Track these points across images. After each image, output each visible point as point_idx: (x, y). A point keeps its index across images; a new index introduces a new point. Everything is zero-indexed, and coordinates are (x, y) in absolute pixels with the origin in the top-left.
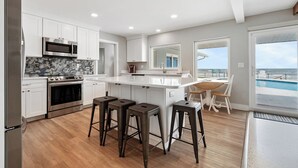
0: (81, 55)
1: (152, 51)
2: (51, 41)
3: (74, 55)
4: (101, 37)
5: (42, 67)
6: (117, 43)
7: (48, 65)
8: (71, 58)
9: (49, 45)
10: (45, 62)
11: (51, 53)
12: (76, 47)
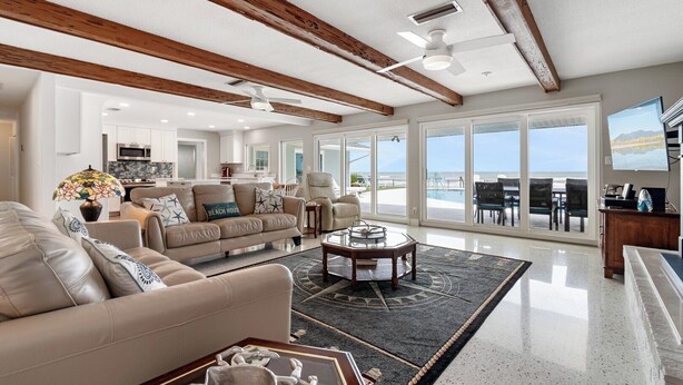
0: (154, 158)
1: (247, 150)
2: (127, 146)
3: (147, 159)
4: (178, 136)
5: (116, 170)
6: (205, 141)
7: (122, 168)
8: (146, 161)
9: (123, 150)
10: (119, 166)
11: (127, 158)
12: (149, 151)
